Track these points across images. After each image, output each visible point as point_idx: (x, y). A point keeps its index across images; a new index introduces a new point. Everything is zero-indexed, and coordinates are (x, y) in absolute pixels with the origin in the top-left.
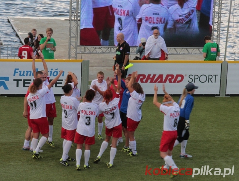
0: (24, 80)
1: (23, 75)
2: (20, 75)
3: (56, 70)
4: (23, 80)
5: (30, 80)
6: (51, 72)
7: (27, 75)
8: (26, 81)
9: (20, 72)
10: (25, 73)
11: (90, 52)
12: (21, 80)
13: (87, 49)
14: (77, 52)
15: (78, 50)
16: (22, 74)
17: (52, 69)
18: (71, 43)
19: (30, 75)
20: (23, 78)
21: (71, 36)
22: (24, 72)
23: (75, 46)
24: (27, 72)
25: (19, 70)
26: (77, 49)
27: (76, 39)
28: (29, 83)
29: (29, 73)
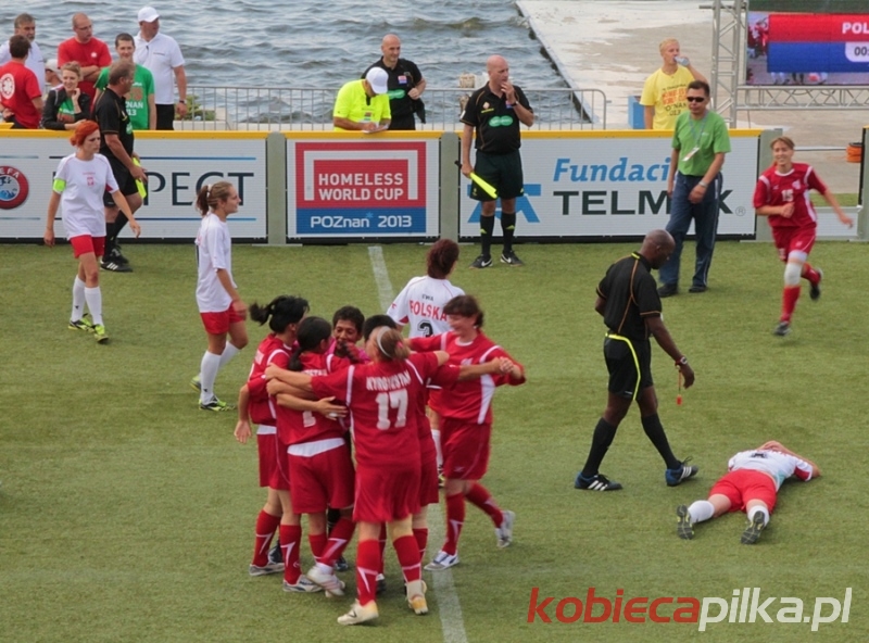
0: (586, 194)
1: (583, 178)
2: (574, 179)
4: (581, 194)
5: (604, 193)
7: (593, 179)
8: (591, 198)
9: (574, 168)
10: (589, 173)
11: (778, 105)
12: (576, 193)
13: (766, 95)
14: (736, 104)
15: (741, 100)
16: (578, 174)
18: (719, 78)
19: (603, 179)
20: (581, 187)
21: (717, 57)
22: (585, 168)
23: (730, 88)
24: (595, 168)
25: (572, 163)
26: (735, 97)
27: (733, 67)
28: (601, 202)
29: (600, 172)
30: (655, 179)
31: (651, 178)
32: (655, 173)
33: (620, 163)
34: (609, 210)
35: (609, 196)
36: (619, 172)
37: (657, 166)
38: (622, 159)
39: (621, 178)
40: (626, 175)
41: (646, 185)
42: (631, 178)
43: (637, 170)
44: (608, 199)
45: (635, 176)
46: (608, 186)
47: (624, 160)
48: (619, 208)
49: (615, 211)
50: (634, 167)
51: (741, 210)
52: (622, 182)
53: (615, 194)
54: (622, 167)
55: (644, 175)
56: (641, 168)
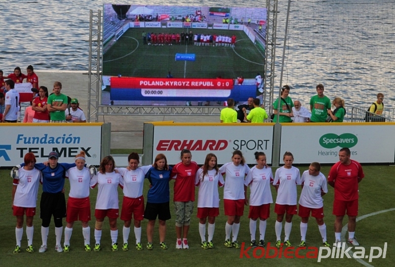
0: (30, 149)
1: (29, 142)
2: (25, 143)
3: (70, 135)
4: (28, 149)
5: (38, 149)
6: (64, 138)
7: (33, 143)
9: (25, 138)
10: (31, 140)
11: (115, 113)
12: (26, 149)
13: (110, 109)
14: (98, 113)
15: (100, 111)
16: (27, 141)
17: (64, 135)
18: (91, 102)
19: (37, 143)
20: (28, 146)
21: (90, 94)
22: (30, 138)
23: (95, 106)
24: (34, 139)
25: (24, 136)
26: (98, 110)
27: (96, 98)
28: (37, 152)
29: (36, 140)
30: (59, 143)
31: (58, 142)
32: (59, 140)
33: (44, 136)
34: (40, 156)
35: (40, 150)
36: (44, 140)
37: (60, 138)
38: (45, 135)
39: (45, 142)
40: (47, 141)
41: (55, 145)
42: (49, 143)
43: (51, 139)
44: (39, 151)
45: (51, 141)
46: (40, 146)
47: (46, 135)
48: (44, 155)
49: (42, 156)
50: (50, 138)
51: (95, 155)
52: (46, 144)
53: (42, 149)
54: (46, 138)
55: (55, 141)
56: (53, 138)
